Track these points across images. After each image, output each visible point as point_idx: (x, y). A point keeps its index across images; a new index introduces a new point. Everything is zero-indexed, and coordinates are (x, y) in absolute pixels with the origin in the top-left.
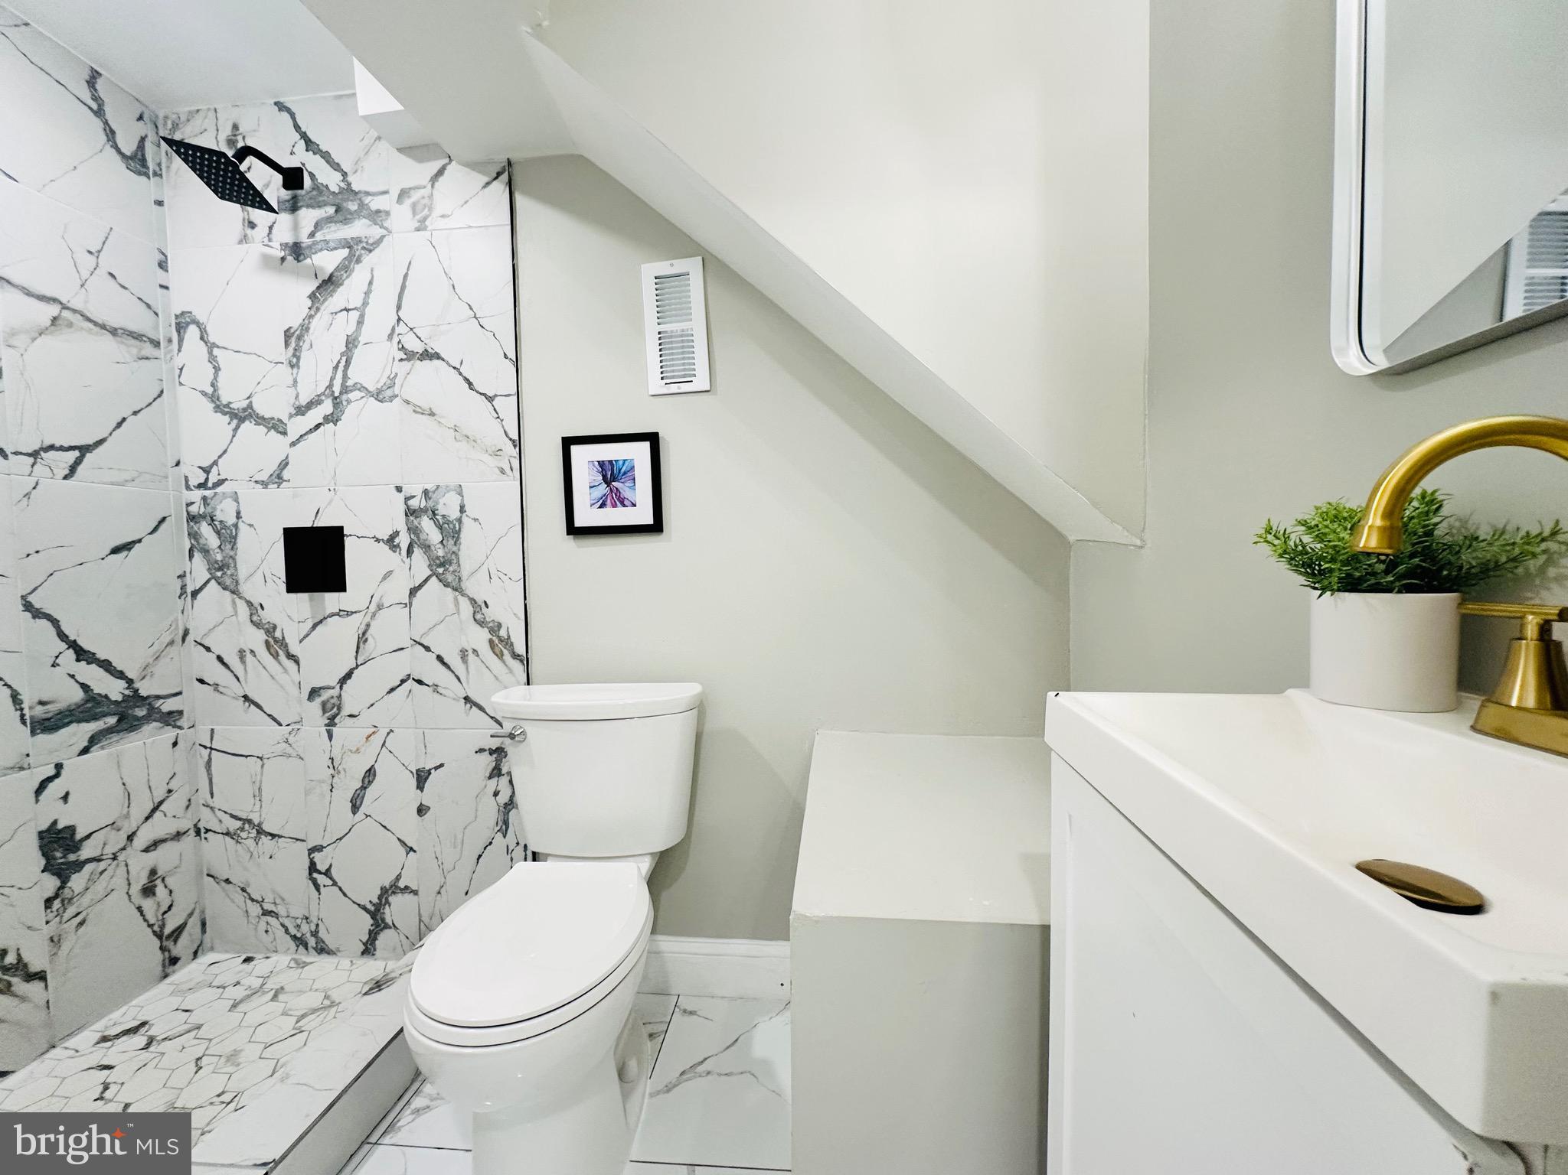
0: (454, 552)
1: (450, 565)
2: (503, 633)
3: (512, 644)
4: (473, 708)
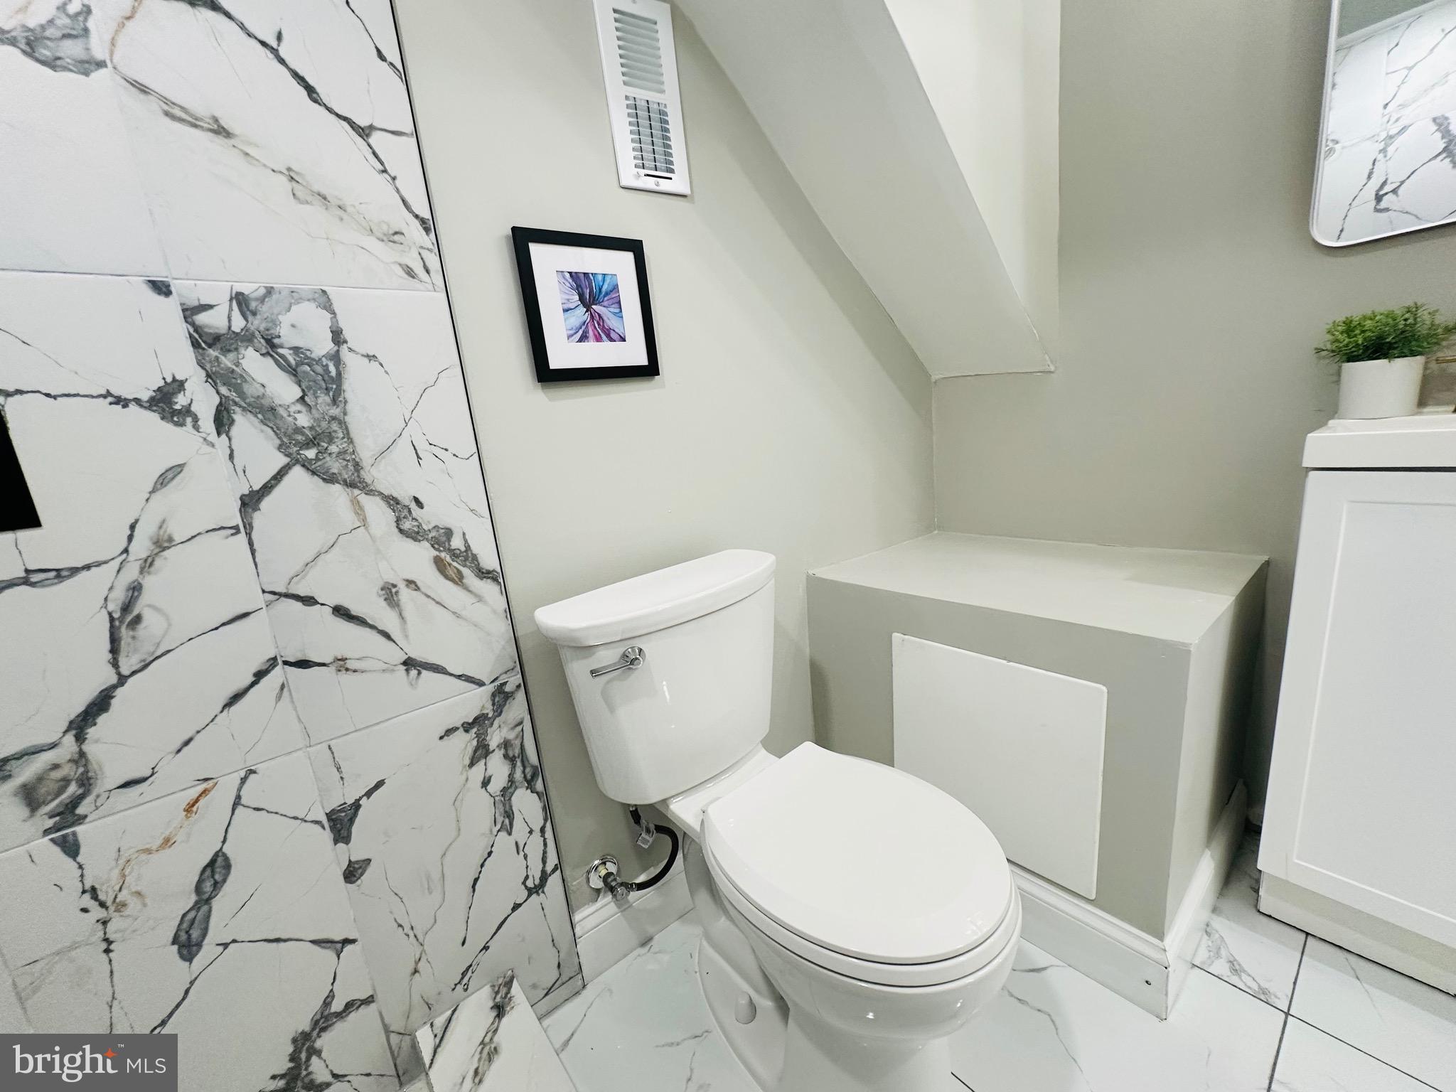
0: (334, 418)
1: (331, 440)
2: (457, 543)
3: (475, 557)
4: (424, 672)
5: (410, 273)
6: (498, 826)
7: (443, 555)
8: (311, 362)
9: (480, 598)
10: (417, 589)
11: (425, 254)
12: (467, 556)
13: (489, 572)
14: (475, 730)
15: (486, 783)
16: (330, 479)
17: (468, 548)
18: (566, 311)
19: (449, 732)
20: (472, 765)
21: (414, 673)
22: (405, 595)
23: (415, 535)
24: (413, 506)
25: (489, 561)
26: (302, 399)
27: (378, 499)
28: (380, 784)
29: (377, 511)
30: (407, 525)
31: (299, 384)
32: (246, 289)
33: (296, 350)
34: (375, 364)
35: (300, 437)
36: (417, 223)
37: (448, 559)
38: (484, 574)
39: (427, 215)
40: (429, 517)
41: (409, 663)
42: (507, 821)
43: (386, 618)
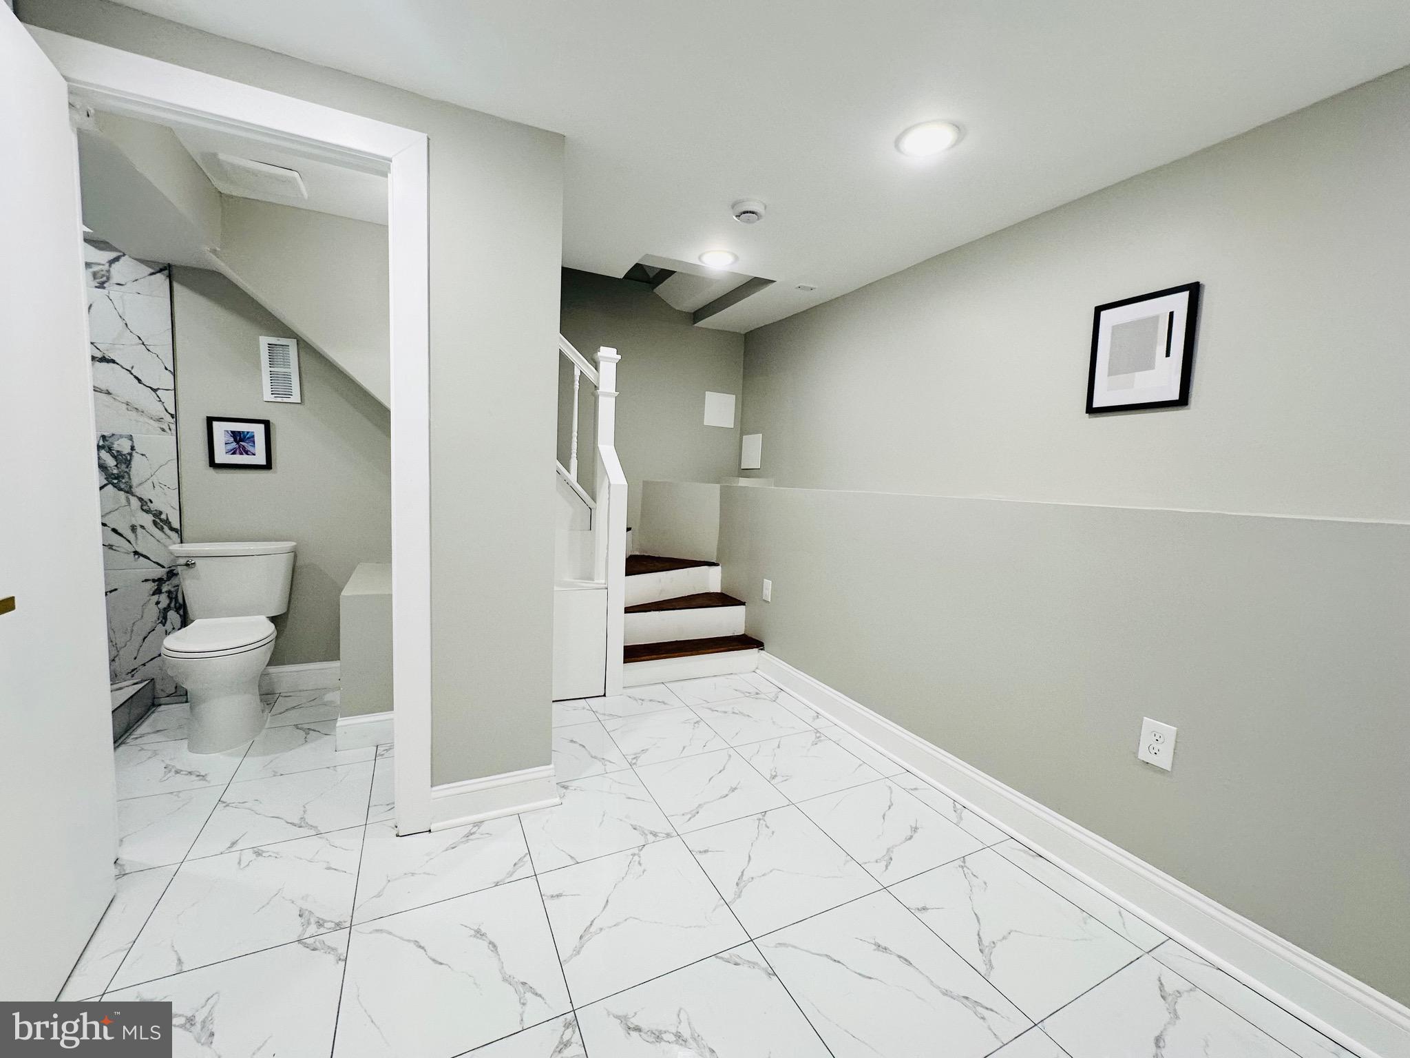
0: (126, 472)
1: (123, 478)
2: (163, 517)
3: (170, 523)
4: (141, 558)
5: (163, 430)
6: (160, 621)
7: (157, 520)
8: (122, 455)
9: (169, 537)
10: (144, 529)
11: (170, 425)
12: (167, 522)
13: (175, 529)
14: (157, 583)
15: (158, 603)
16: (120, 489)
17: (168, 519)
18: (226, 444)
19: (146, 580)
20: (153, 594)
21: (137, 556)
22: (139, 530)
23: (148, 511)
24: (148, 502)
25: (176, 525)
26: (116, 466)
27: (136, 498)
28: (116, 590)
29: (134, 501)
30: (145, 508)
31: (116, 461)
32: (105, 434)
33: (118, 451)
34: (144, 457)
35: (113, 476)
36: (169, 416)
37: (159, 521)
38: (172, 529)
39: (173, 412)
40: (153, 507)
41: (136, 553)
42: (164, 621)
43: (130, 536)
